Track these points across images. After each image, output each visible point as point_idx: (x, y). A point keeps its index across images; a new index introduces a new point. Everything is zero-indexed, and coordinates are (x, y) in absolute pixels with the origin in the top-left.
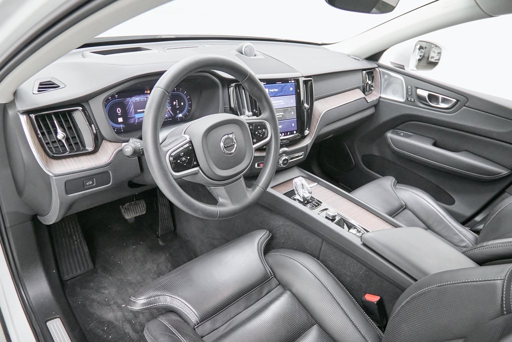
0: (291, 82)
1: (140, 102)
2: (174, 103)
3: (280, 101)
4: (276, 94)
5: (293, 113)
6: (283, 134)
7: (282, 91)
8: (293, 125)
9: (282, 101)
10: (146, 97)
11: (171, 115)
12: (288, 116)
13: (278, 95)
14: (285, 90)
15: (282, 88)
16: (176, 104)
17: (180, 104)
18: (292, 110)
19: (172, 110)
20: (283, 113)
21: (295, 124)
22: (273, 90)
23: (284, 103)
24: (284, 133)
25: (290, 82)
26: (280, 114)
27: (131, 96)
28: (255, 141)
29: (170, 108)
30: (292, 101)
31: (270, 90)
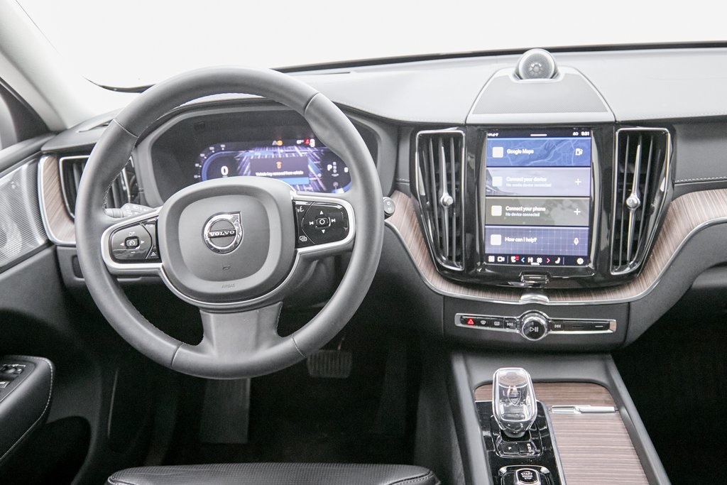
0: (580, 136)
1: (263, 160)
2: (329, 167)
3: (536, 179)
4: (528, 161)
5: (577, 212)
6: (540, 260)
7: (546, 156)
8: (576, 241)
9: (545, 180)
10: (275, 153)
11: (321, 188)
12: (559, 217)
13: (532, 163)
14: (557, 155)
15: (548, 149)
16: (332, 170)
17: (340, 169)
18: (574, 205)
19: (323, 179)
20: (544, 209)
21: (581, 241)
22: (517, 152)
23: (550, 185)
24: (544, 257)
25: (575, 134)
26: (535, 209)
27: (247, 149)
28: (304, 239)
29: (320, 175)
30: (578, 182)
31: (509, 151)
